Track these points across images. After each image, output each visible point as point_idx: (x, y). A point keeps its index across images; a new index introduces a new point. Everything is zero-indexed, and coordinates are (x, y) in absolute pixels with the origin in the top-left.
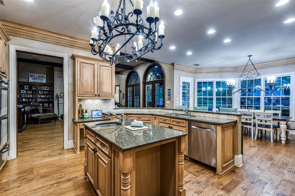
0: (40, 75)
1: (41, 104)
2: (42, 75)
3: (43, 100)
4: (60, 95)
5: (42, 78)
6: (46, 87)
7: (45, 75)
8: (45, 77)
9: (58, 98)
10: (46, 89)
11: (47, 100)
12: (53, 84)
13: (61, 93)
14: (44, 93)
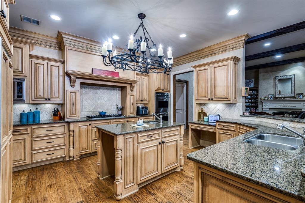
0: (249, 80)
1: (249, 109)
2: (250, 80)
3: (250, 104)
4: (264, 99)
5: (250, 83)
6: (253, 91)
7: (253, 80)
8: (253, 81)
9: (263, 102)
10: (253, 94)
11: (254, 104)
12: (258, 88)
13: (266, 97)
14: (251, 97)
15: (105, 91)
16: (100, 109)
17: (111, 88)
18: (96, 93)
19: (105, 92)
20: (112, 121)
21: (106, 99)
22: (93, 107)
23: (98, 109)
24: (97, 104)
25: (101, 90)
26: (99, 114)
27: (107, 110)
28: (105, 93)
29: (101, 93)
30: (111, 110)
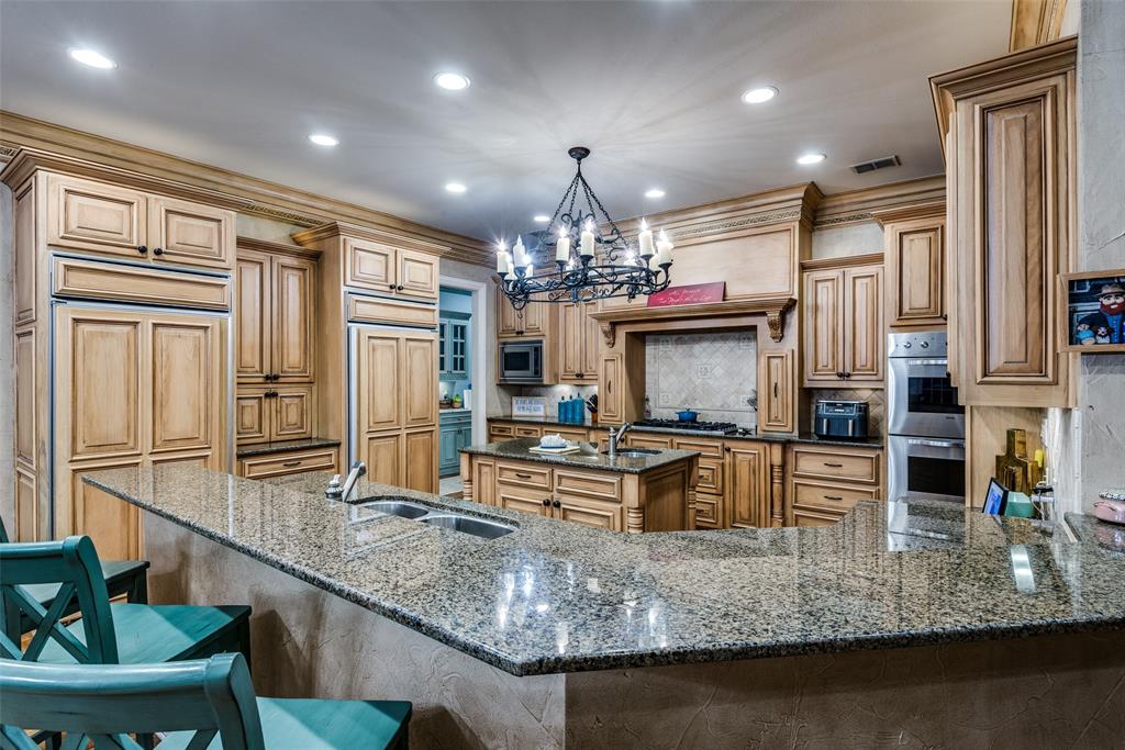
15: (718, 345)
16: (700, 402)
17: (737, 335)
18: (692, 355)
19: (717, 350)
20: (677, 440)
21: (719, 371)
22: (683, 396)
23: (697, 402)
24: (693, 386)
25: (705, 345)
26: (676, 418)
27: (722, 406)
28: (718, 354)
29: (704, 354)
30: (737, 407)
